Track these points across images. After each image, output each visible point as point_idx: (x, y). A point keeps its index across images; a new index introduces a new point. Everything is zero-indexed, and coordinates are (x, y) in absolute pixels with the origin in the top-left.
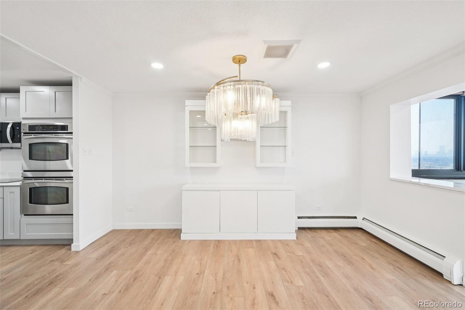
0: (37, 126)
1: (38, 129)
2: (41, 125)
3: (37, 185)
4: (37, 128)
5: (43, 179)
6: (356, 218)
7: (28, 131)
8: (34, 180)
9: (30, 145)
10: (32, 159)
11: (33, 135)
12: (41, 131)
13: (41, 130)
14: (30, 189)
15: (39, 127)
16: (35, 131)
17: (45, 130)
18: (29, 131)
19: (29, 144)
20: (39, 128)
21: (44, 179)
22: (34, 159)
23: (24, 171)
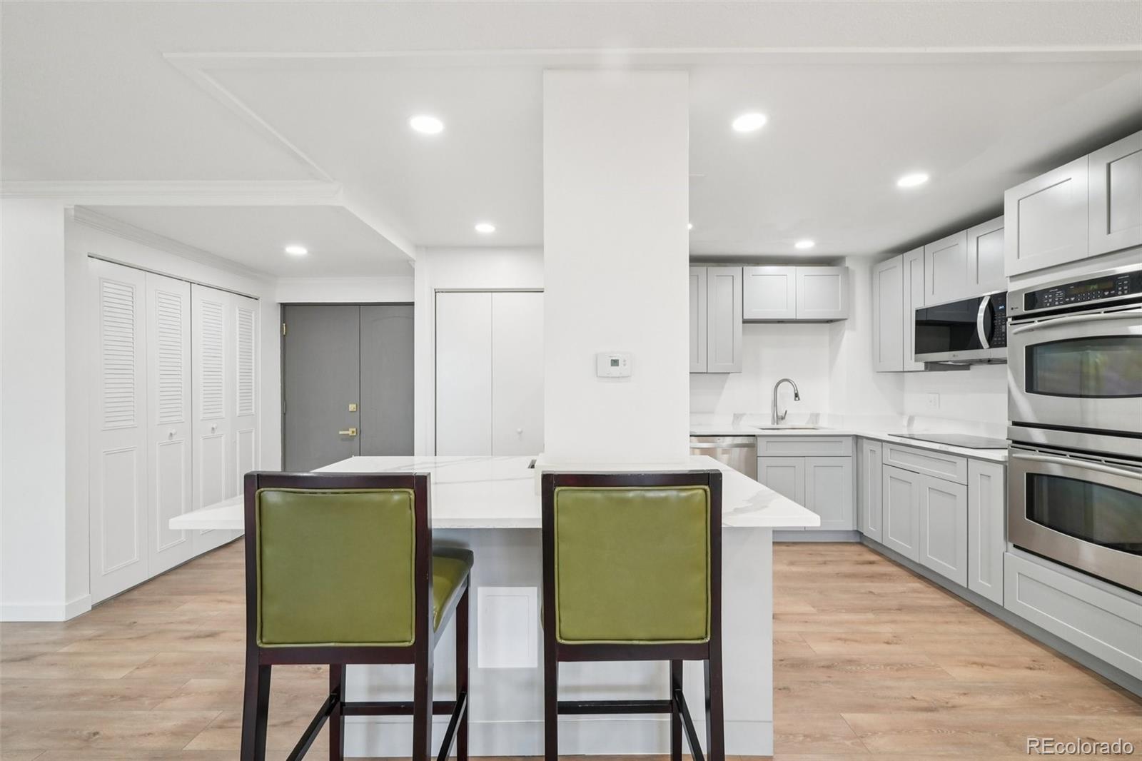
0: (1046, 291)
1: (1050, 300)
2: (1059, 288)
3: (1056, 471)
4: (1049, 298)
5: (1065, 455)
7: (1024, 312)
8: (1040, 451)
9: (1030, 350)
10: (1035, 389)
11: (1036, 319)
12: (1060, 304)
13: (1059, 301)
14: (1031, 477)
15: (1054, 294)
16: (1043, 307)
17: (1073, 299)
18: (1026, 310)
19: (1026, 347)
20: (1053, 298)
21: (1068, 453)
22: (1040, 390)
23: (1015, 424)
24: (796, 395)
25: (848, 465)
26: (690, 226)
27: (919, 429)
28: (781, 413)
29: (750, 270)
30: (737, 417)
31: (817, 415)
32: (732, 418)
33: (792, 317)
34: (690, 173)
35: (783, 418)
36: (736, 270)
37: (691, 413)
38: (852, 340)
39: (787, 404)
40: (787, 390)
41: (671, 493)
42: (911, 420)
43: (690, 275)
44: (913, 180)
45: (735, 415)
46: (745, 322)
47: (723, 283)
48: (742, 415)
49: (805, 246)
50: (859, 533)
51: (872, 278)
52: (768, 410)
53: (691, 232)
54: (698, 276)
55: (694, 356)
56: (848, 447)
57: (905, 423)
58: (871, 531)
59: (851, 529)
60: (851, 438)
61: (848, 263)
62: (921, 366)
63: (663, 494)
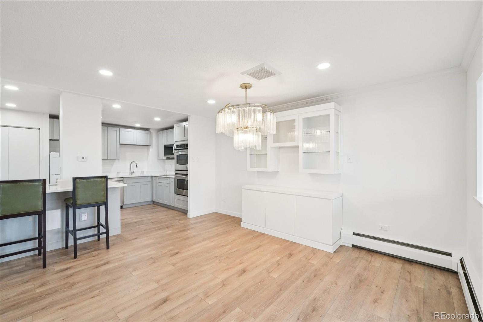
3: (180, 178)
5: (181, 175)
6: (450, 255)
7: (176, 149)
9: (177, 156)
11: (178, 150)
14: (177, 180)
22: (178, 164)
23: (176, 170)
24: (137, 166)
25: (150, 184)
26: (102, 117)
27: (168, 174)
28: (132, 171)
29: (122, 130)
30: (118, 173)
31: (143, 172)
32: (116, 173)
33: (135, 144)
34: (102, 109)
35: (133, 173)
36: (117, 129)
37: (102, 172)
38: (152, 151)
39: (134, 169)
40: (134, 164)
41: (99, 180)
42: (166, 171)
43: (102, 129)
44: (157, 119)
45: (117, 172)
46: (120, 144)
47: (113, 133)
48: (120, 172)
49: (138, 125)
50: (153, 201)
51: (157, 135)
52: (128, 171)
53: (102, 118)
54: (104, 130)
55: (103, 154)
56: (150, 179)
57: (165, 172)
58: (155, 200)
59: (150, 200)
60: (150, 177)
61: (151, 131)
62: (166, 158)
63: (97, 180)
